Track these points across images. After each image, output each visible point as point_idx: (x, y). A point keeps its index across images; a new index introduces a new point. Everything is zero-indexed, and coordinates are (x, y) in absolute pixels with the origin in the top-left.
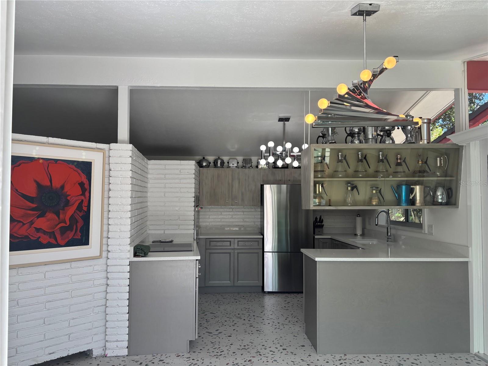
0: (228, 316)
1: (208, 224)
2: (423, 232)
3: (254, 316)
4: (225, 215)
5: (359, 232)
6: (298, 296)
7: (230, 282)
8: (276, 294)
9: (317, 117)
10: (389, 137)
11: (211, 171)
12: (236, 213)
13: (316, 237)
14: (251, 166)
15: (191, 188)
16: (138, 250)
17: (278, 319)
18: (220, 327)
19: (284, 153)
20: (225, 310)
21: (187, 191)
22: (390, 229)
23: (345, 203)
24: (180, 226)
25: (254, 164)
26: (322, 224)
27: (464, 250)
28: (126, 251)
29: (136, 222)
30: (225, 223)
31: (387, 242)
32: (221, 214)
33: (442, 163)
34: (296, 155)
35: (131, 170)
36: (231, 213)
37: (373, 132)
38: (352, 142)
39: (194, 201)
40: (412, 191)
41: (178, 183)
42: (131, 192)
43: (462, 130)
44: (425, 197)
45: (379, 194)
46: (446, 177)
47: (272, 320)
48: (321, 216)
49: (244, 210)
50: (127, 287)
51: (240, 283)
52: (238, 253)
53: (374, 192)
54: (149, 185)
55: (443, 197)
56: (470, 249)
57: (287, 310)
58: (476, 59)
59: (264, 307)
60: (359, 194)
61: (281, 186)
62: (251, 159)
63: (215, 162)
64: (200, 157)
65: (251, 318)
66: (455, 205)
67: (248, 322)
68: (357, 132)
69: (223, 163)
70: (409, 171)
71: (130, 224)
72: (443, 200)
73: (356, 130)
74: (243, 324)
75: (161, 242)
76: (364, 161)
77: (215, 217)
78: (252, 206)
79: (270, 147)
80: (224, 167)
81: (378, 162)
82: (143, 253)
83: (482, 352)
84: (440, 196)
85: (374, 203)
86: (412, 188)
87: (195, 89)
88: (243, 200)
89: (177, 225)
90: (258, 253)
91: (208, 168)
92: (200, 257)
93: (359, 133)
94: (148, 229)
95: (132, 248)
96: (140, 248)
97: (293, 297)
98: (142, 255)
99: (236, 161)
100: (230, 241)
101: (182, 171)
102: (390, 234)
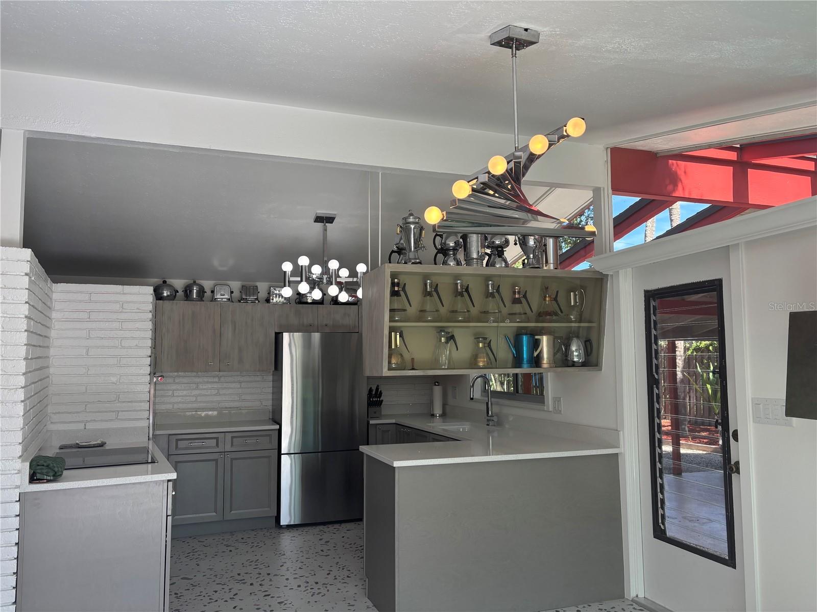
0: (218, 581)
1: (170, 407)
2: (546, 409)
3: (269, 574)
4: (204, 389)
5: (438, 411)
6: (341, 528)
7: (215, 514)
8: (301, 529)
9: (444, 213)
10: (501, 257)
11: (179, 307)
12: (225, 385)
13: (372, 422)
14: (257, 299)
15: (144, 338)
16: (39, 469)
17: (315, 574)
18: (205, 606)
19: (325, 277)
20: (211, 569)
21: (137, 346)
22: (491, 404)
23: (435, 364)
24: (120, 413)
25: (262, 294)
26: (381, 399)
27: (612, 436)
28: (13, 472)
29: (31, 410)
30: (205, 404)
31: (488, 426)
32: (197, 388)
33: (578, 301)
34: (344, 281)
35: (26, 302)
36: (215, 386)
37: (478, 249)
38: (445, 263)
39: (149, 363)
40: (536, 344)
41: (116, 329)
42: (25, 347)
43: (606, 252)
44: (555, 354)
45: (488, 349)
46: (580, 321)
47: (304, 579)
48: (378, 386)
49: (242, 379)
50: (13, 547)
51: (235, 514)
52: (232, 459)
53: (481, 345)
54: (53, 334)
55: (580, 354)
56: (621, 433)
57: (326, 556)
58: (623, 146)
59: (284, 555)
60: (457, 350)
61: (310, 337)
62: (257, 286)
63: (187, 291)
64: (156, 280)
65: (264, 580)
66: (597, 365)
67: (260, 588)
68: (452, 247)
69: (202, 292)
70: (532, 312)
71: (22, 414)
72: (580, 359)
73: (452, 244)
74: (251, 594)
75: (78, 446)
76: (465, 294)
77: (185, 393)
78: (259, 371)
79: (302, 266)
80: (204, 299)
81: (487, 297)
82: (51, 474)
83: (641, 595)
84: (576, 352)
85: (481, 364)
86: (537, 339)
87: (171, 150)
88: (241, 361)
89: (113, 412)
90: (269, 457)
91: (174, 300)
92: (176, 474)
93: (455, 249)
94: (49, 422)
95: (28, 464)
96: (45, 464)
97: (333, 532)
98: (49, 478)
99: (228, 290)
100: (217, 439)
101: (125, 306)
102: (492, 413)
